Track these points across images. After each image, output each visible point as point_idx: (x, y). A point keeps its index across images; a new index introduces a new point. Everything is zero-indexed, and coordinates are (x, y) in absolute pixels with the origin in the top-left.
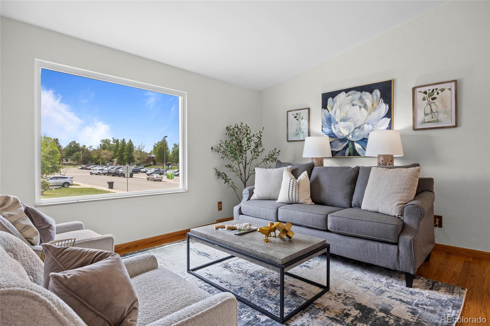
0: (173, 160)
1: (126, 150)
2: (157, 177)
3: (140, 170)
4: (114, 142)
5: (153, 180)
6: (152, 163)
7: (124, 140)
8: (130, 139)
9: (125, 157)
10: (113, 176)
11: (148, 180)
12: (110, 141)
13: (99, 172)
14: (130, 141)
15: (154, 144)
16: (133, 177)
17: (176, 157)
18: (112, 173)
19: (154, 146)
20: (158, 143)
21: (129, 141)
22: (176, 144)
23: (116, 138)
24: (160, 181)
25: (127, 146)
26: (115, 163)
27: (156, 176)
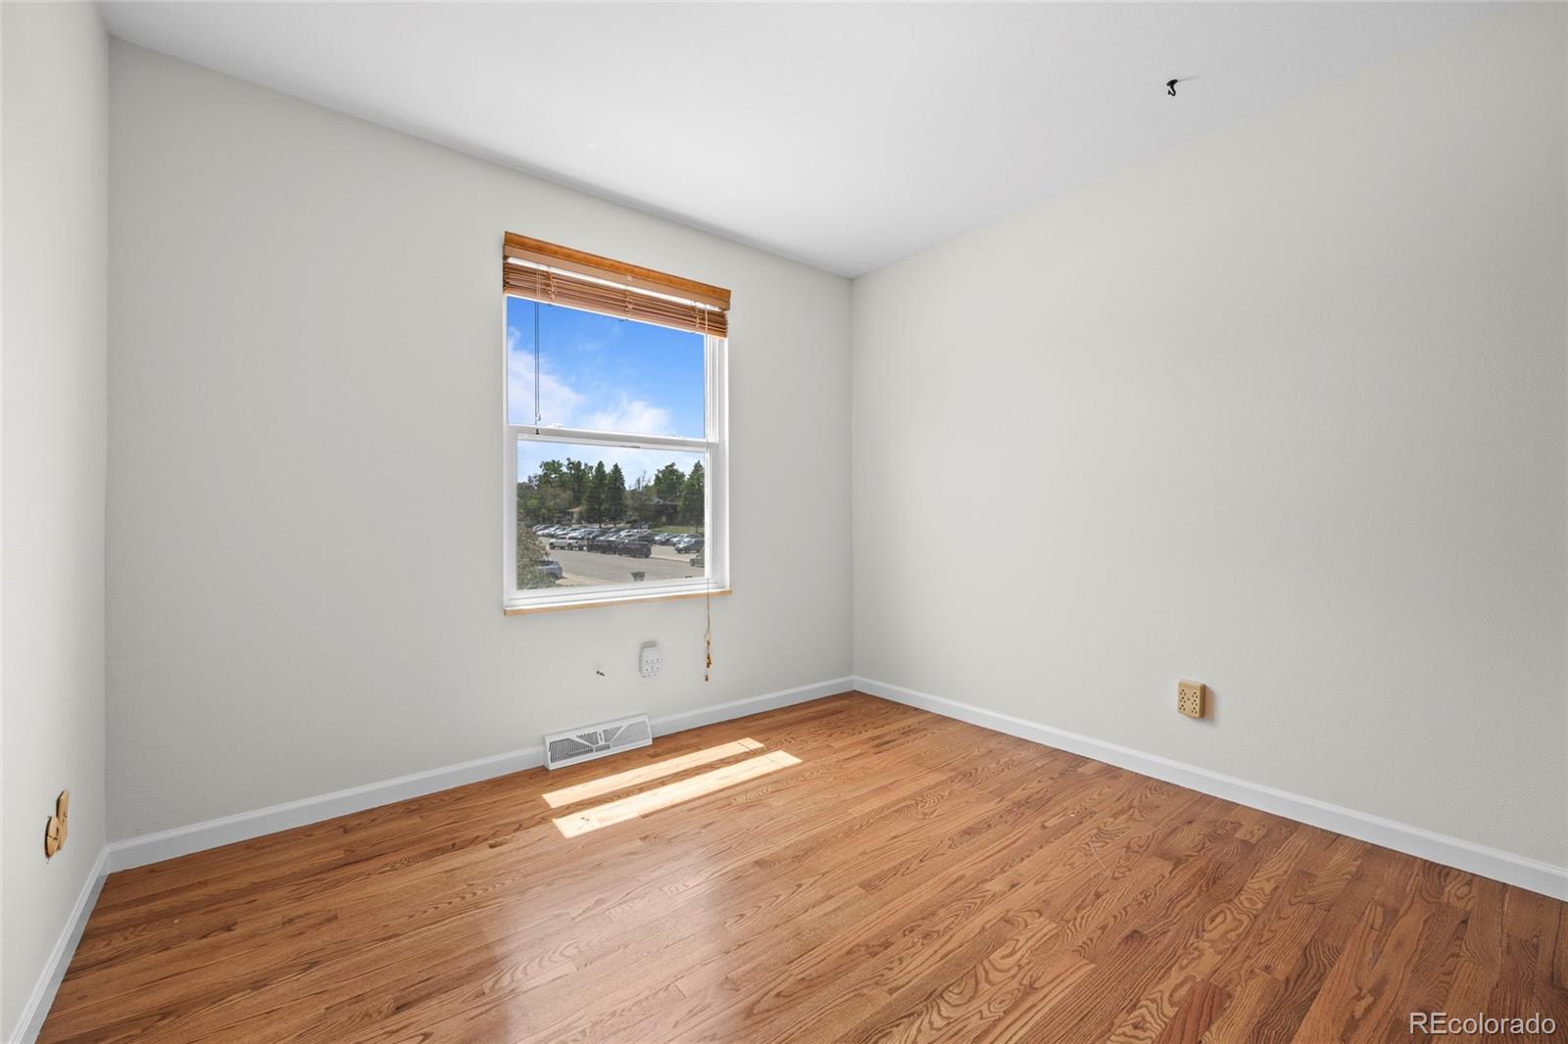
1: (606, 488)
4: (571, 469)
6: (664, 519)
7: (601, 465)
8: (614, 464)
11: (693, 565)
12: (560, 465)
13: (570, 544)
14: (616, 466)
15: (657, 472)
16: (651, 556)
19: (657, 477)
20: (664, 469)
21: (612, 467)
23: (574, 459)
25: (608, 478)
26: (575, 516)
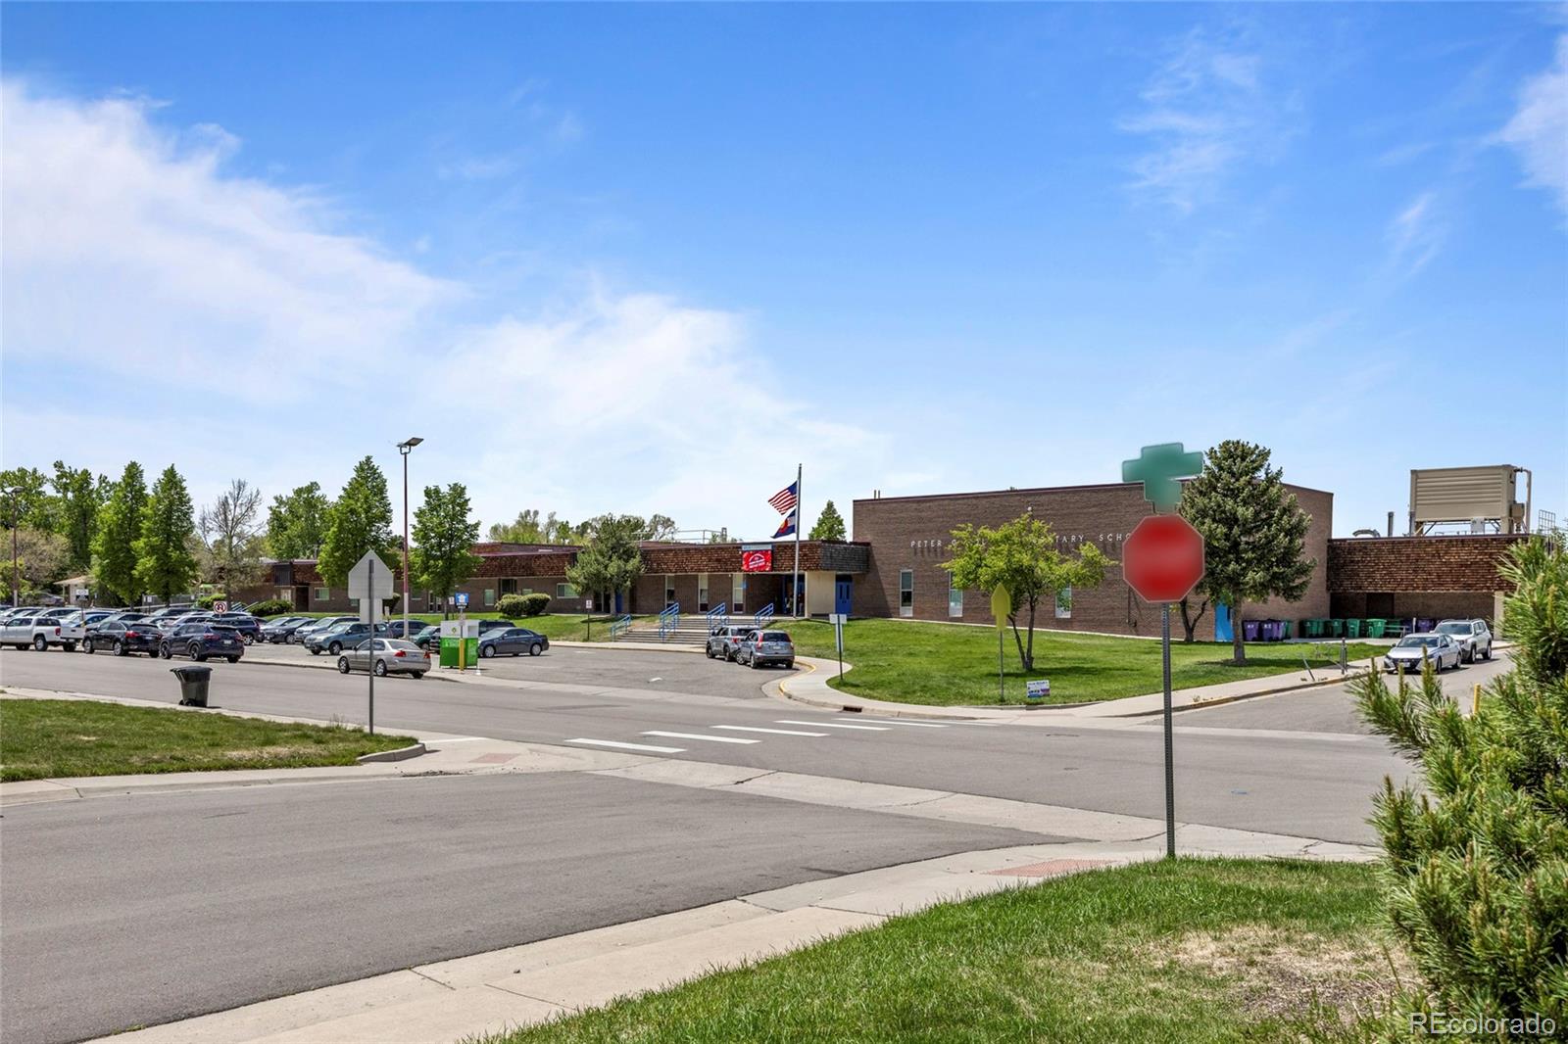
0: (425, 577)
1: (145, 524)
2: (402, 654)
3: (256, 630)
4: (65, 486)
5: (380, 670)
6: (287, 596)
7: (133, 472)
8: (167, 467)
9: (146, 564)
10: (124, 653)
13: (39, 637)
15: (274, 504)
17: (440, 563)
18: (118, 640)
20: (291, 494)
21: (161, 476)
22: (437, 491)
23: (74, 466)
24: (417, 674)
25: (149, 501)
26: (73, 596)
27: (396, 651)
